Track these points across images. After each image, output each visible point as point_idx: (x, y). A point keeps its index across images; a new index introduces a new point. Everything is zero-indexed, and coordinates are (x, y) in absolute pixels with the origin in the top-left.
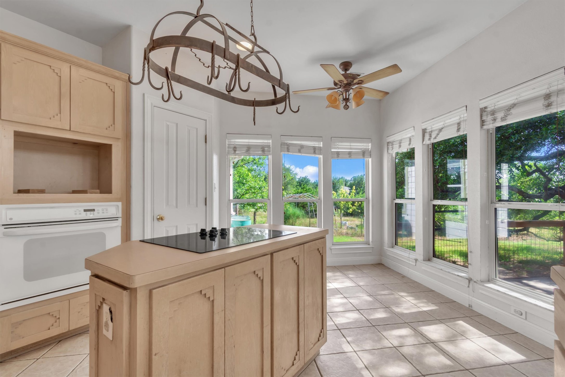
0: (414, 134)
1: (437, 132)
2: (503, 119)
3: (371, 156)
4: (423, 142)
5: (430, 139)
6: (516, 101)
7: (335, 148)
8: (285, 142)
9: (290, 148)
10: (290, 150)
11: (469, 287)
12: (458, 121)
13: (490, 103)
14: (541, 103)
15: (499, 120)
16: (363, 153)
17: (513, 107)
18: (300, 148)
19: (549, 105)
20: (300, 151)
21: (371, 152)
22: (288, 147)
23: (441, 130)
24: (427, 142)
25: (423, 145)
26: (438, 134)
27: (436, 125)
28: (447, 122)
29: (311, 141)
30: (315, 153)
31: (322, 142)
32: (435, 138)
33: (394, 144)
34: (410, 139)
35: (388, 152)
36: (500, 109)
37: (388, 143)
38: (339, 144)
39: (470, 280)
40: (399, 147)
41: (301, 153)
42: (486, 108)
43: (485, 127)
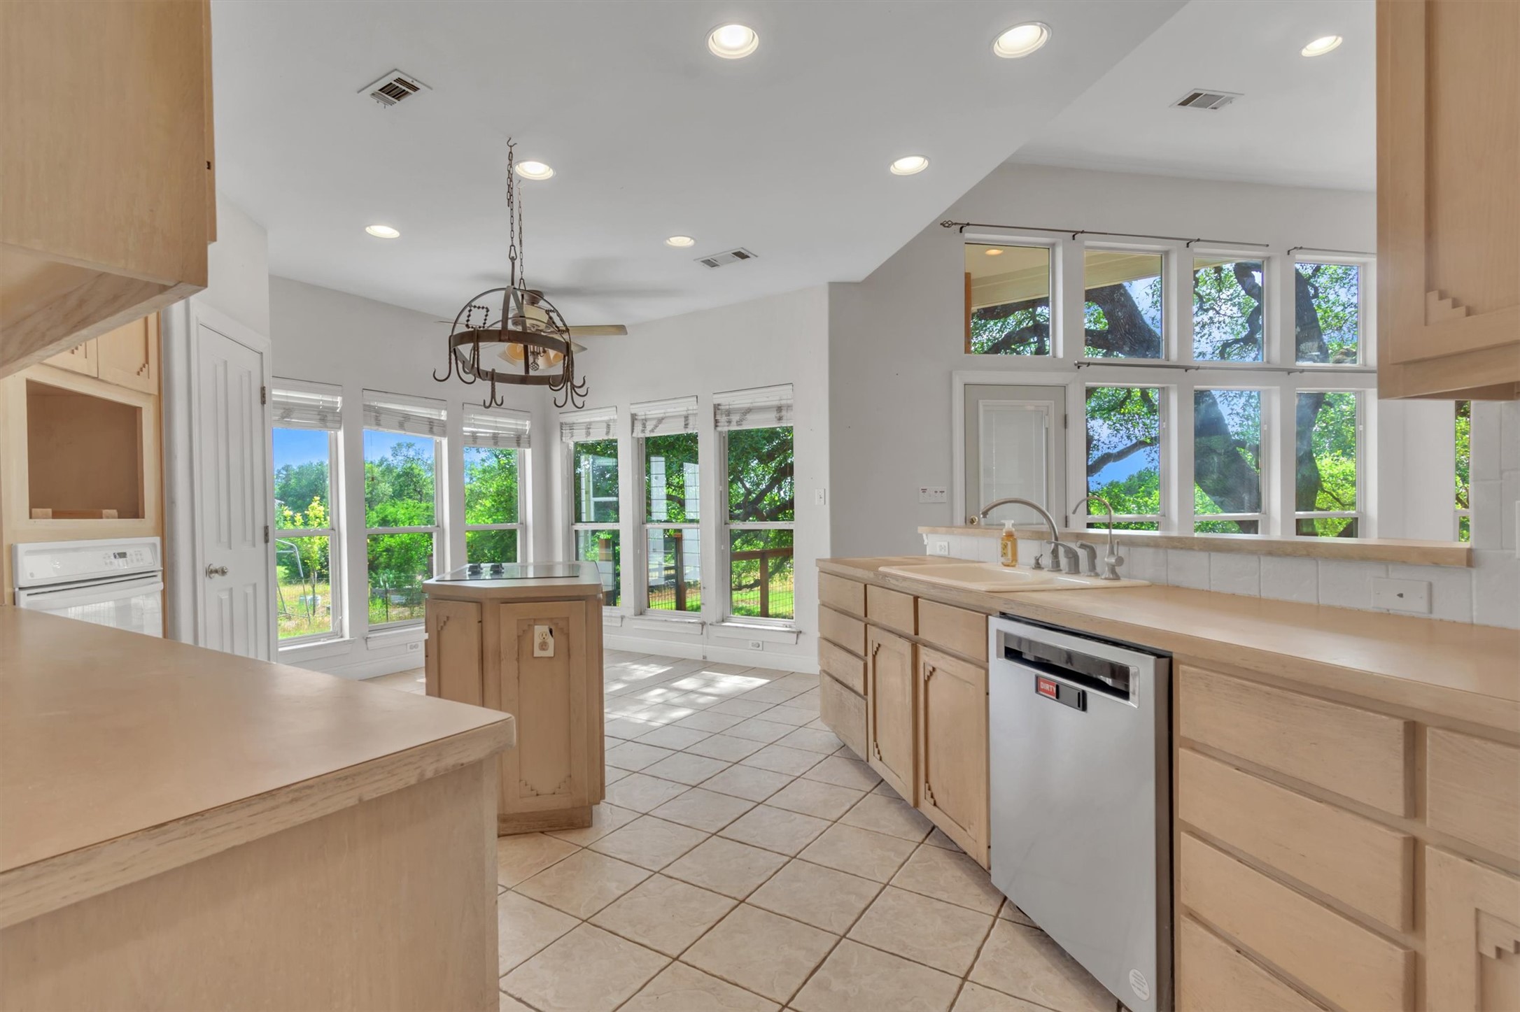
0: (616, 417)
1: (654, 422)
2: (739, 423)
3: (532, 444)
4: (632, 434)
5: (643, 431)
6: (751, 405)
7: (469, 425)
8: (372, 404)
9: (383, 417)
10: (382, 422)
11: (702, 634)
12: (685, 413)
13: (725, 400)
14: (773, 415)
15: (734, 423)
16: (518, 438)
17: (749, 412)
18: (403, 419)
19: (780, 419)
20: (401, 426)
21: (531, 437)
22: (378, 415)
23: (660, 420)
24: (638, 434)
25: (633, 438)
26: (656, 426)
27: (654, 411)
28: (669, 410)
29: (426, 407)
30: (431, 431)
31: (446, 409)
32: (652, 431)
33: (574, 428)
34: (608, 426)
35: (562, 440)
36: (736, 411)
37: (562, 424)
38: (476, 417)
39: (703, 624)
40: (586, 434)
41: (404, 430)
42: (719, 405)
43: (719, 429)
